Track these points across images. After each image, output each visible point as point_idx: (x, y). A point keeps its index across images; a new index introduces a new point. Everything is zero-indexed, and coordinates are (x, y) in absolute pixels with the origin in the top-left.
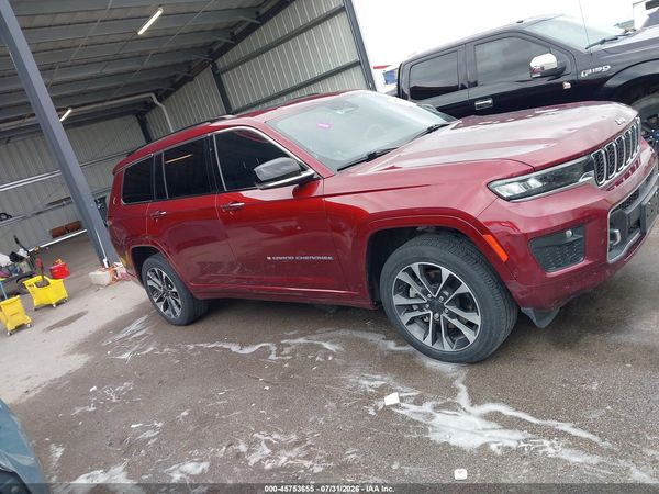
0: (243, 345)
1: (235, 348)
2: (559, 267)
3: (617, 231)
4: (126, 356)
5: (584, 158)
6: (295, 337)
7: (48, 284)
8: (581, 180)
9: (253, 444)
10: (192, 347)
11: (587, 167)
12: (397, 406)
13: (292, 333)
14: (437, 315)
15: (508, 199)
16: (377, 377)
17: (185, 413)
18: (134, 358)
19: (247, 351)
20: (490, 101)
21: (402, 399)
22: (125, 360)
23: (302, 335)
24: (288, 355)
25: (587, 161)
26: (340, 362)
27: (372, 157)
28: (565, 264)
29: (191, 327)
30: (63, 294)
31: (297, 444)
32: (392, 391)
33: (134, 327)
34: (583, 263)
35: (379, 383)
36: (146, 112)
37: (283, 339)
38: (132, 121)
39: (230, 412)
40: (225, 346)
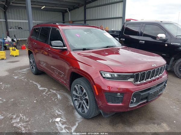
0: (41, 87)
1: (39, 86)
2: (112, 103)
3: (135, 99)
4: (16, 77)
5: (132, 74)
6: (54, 90)
7: (15, 50)
8: (129, 80)
9: (17, 116)
10: (31, 81)
11: (131, 77)
12: (57, 122)
13: (54, 88)
14: (81, 101)
15: (104, 78)
16: (61, 111)
17: (12, 100)
18: (17, 78)
19: (41, 89)
20: (144, 42)
21: (60, 121)
22: (15, 78)
23: (56, 90)
24: (48, 94)
25: (133, 75)
26: (57, 102)
27: (84, 49)
28: (115, 103)
29: (36, 76)
30: (18, 54)
31: (27, 122)
32: (60, 117)
33: (24, 70)
34: (120, 104)
35: (60, 113)
36: (65, 13)
37: (51, 89)
38: (61, 14)
39: (21, 104)
40: (38, 85)
